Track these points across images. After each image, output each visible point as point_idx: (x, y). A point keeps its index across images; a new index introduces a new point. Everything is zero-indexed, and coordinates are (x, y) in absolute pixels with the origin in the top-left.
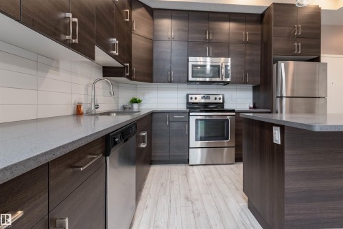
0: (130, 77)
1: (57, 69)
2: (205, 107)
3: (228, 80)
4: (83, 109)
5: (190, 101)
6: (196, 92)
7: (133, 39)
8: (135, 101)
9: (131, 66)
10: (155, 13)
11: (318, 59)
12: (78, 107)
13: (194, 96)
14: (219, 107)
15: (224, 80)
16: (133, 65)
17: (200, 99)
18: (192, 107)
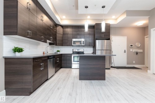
0: (56, 45)
1: (40, 45)
2: (78, 53)
3: (84, 45)
4: (45, 53)
5: (74, 51)
6: (76, 48)
7: (57, 35)
8: (58, 51)
9: (56, 42)
10: (64, 27)
11: (109, 39)
12: (44, 52)
13: (75, 50)
14: (83, 53)
15: (83, 45)
16: (57, 42)
17: (76, 51)
18: (74, 53)
